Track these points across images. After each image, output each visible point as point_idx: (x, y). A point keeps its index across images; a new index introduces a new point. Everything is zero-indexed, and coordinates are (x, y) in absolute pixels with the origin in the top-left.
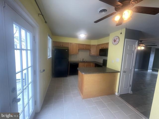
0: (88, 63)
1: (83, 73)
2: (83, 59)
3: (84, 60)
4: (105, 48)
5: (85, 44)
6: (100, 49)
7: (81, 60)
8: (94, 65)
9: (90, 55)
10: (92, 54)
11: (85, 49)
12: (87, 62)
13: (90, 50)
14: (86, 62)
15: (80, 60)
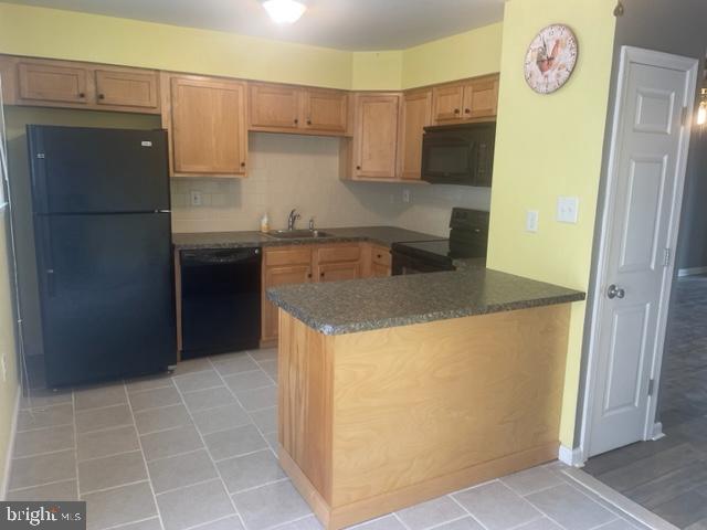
0: (333, 241)
1: (328, 329)
2: (293, 217)
3: (301, 225)
4: (464, 117)
5: (306, 88)
6: (428, 124)
7: (281, 225)
8: (387, 258)
9: (346, 180)
10: (365, 168)
11: (303, 124)
12: (326, 237)
13: (346, 141)
14: (322, 234)
15: (265, 221)
